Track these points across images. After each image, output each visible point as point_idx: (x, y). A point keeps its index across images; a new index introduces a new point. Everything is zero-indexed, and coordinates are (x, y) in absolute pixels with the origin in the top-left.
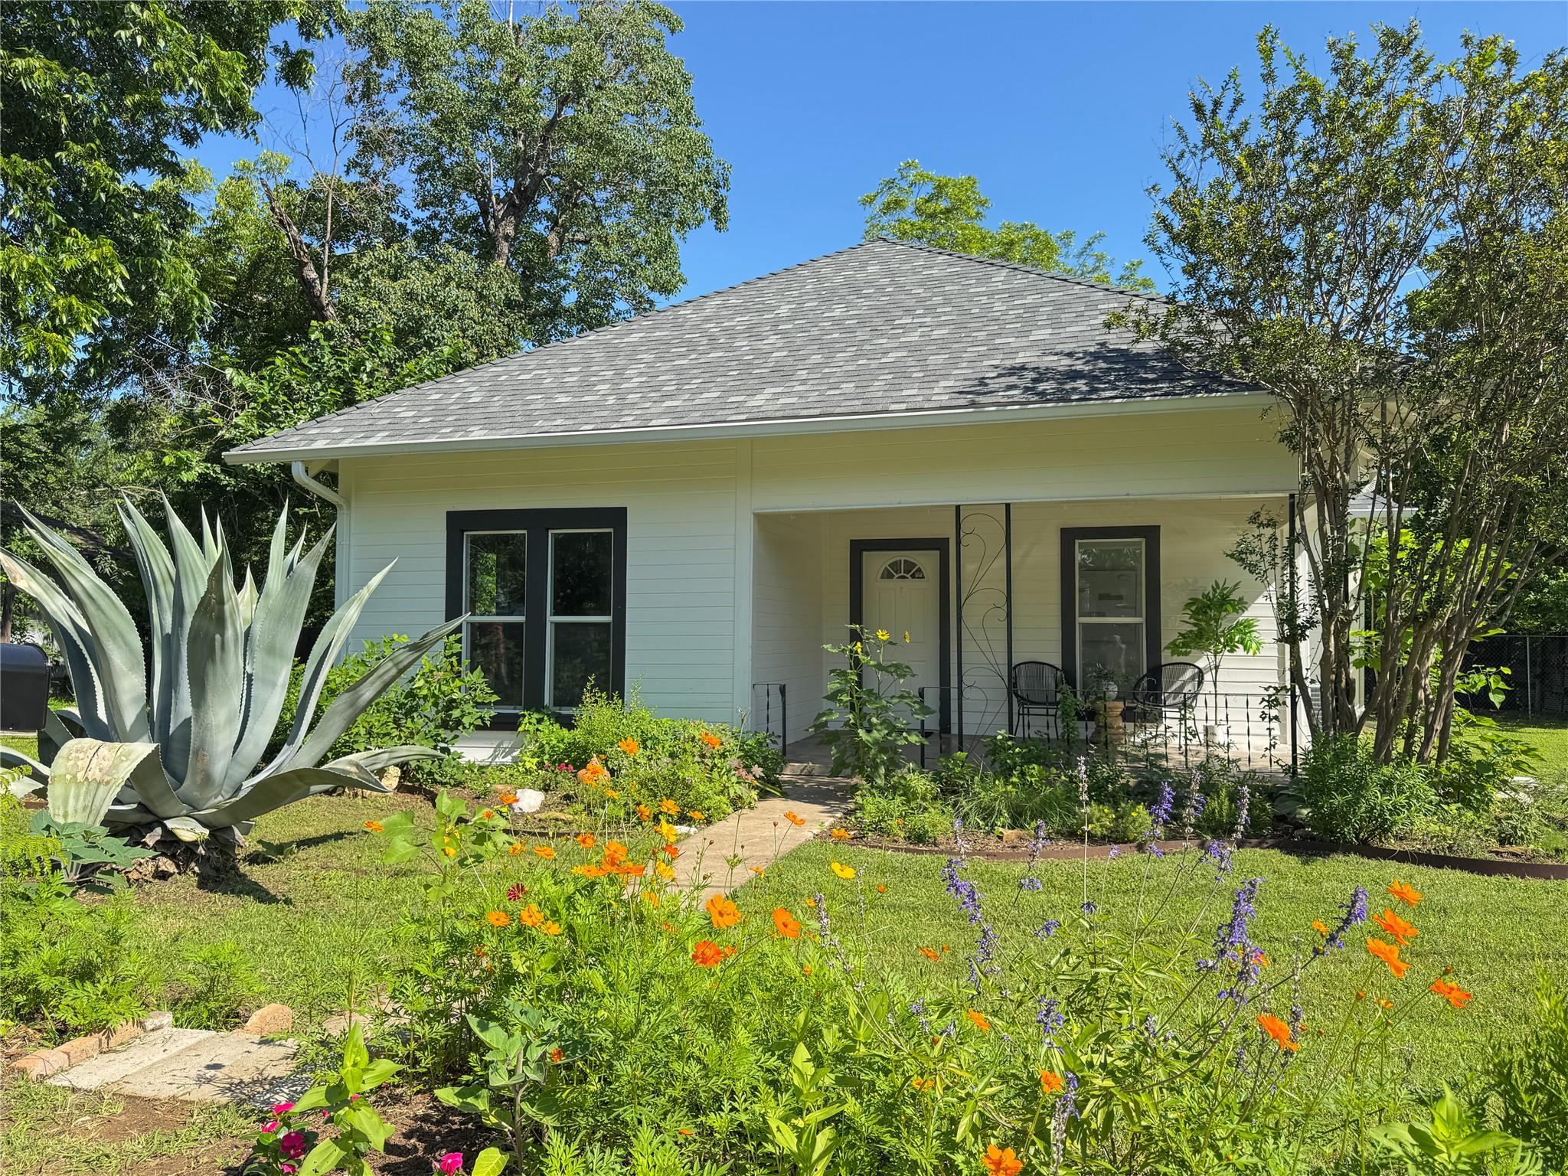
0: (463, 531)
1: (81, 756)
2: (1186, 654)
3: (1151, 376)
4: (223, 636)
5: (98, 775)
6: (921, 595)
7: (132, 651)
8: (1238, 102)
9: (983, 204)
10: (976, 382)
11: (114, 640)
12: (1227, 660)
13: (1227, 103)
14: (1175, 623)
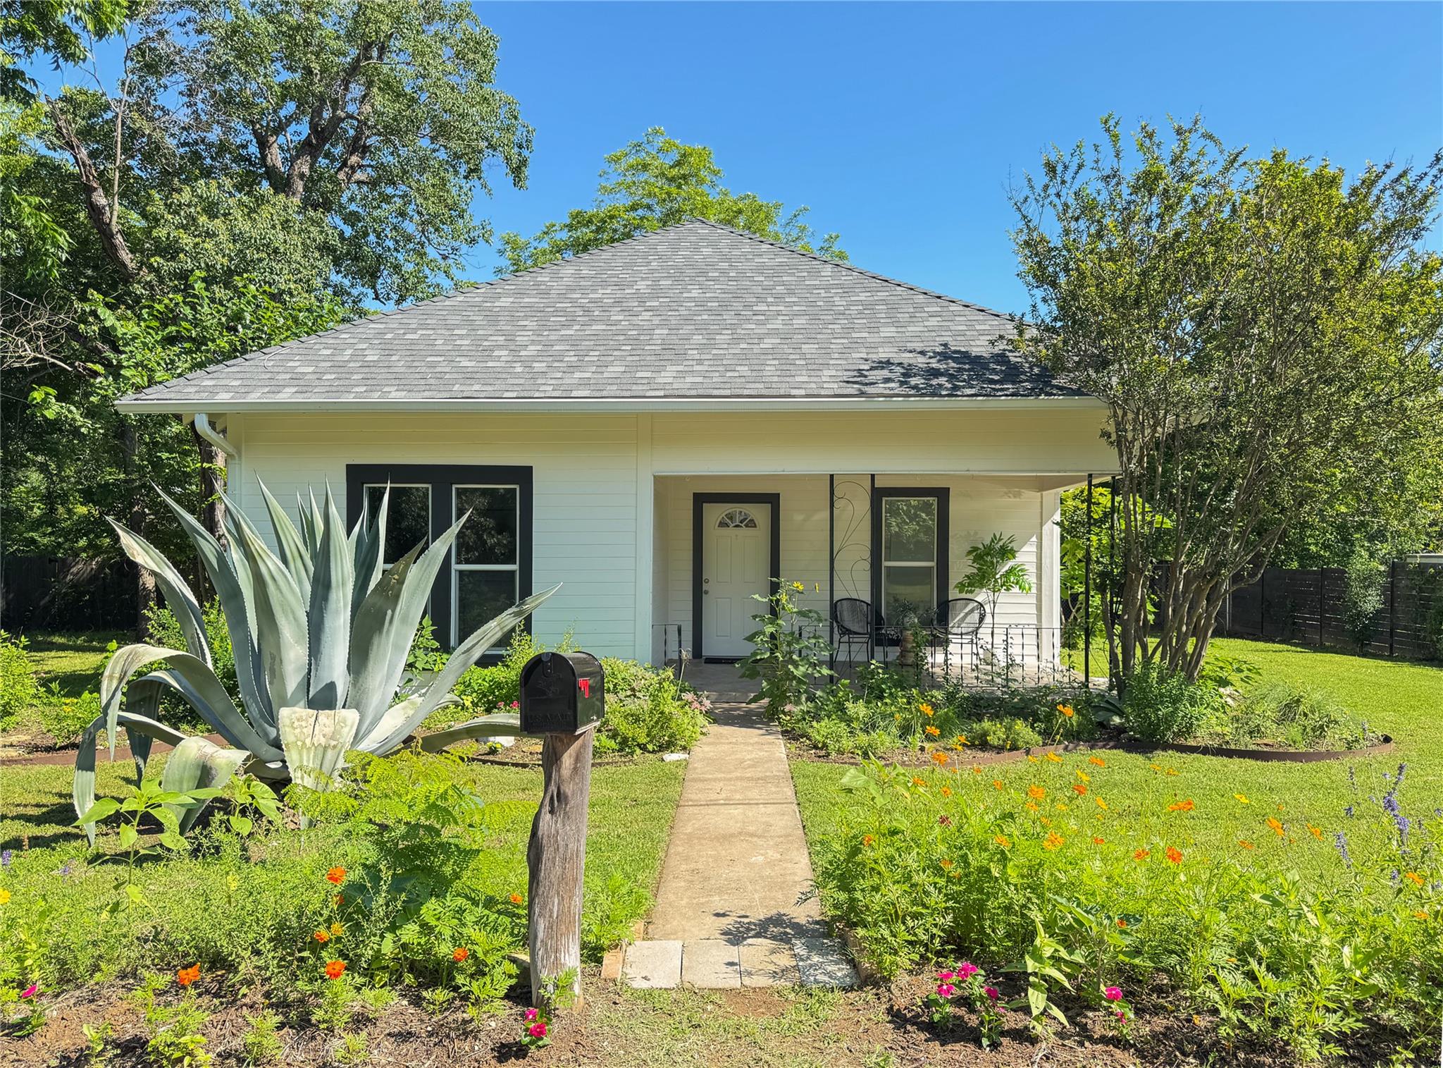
0: (363, 484)
1: (304, 724)
2: (971, 592)
3: (996, 378)
4: (393, 611)
5: (323, 741)
6: (753, 542)
7: (299, 625)
8: (1080, 167)
9: (715, 173)
10: (855, 373)
11: (286, 616)
12: (1003, 597)
13: (1073, 167)
14: (960, 567)
